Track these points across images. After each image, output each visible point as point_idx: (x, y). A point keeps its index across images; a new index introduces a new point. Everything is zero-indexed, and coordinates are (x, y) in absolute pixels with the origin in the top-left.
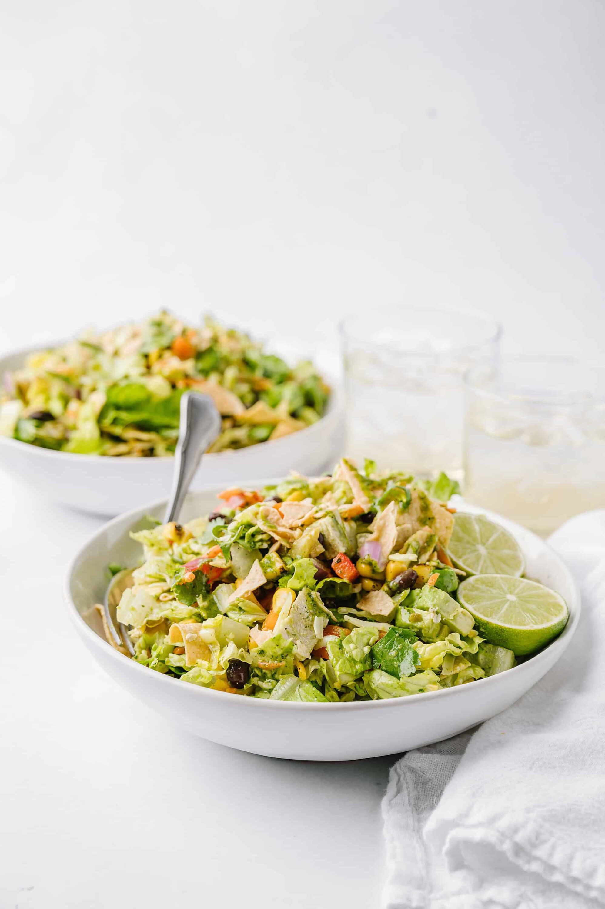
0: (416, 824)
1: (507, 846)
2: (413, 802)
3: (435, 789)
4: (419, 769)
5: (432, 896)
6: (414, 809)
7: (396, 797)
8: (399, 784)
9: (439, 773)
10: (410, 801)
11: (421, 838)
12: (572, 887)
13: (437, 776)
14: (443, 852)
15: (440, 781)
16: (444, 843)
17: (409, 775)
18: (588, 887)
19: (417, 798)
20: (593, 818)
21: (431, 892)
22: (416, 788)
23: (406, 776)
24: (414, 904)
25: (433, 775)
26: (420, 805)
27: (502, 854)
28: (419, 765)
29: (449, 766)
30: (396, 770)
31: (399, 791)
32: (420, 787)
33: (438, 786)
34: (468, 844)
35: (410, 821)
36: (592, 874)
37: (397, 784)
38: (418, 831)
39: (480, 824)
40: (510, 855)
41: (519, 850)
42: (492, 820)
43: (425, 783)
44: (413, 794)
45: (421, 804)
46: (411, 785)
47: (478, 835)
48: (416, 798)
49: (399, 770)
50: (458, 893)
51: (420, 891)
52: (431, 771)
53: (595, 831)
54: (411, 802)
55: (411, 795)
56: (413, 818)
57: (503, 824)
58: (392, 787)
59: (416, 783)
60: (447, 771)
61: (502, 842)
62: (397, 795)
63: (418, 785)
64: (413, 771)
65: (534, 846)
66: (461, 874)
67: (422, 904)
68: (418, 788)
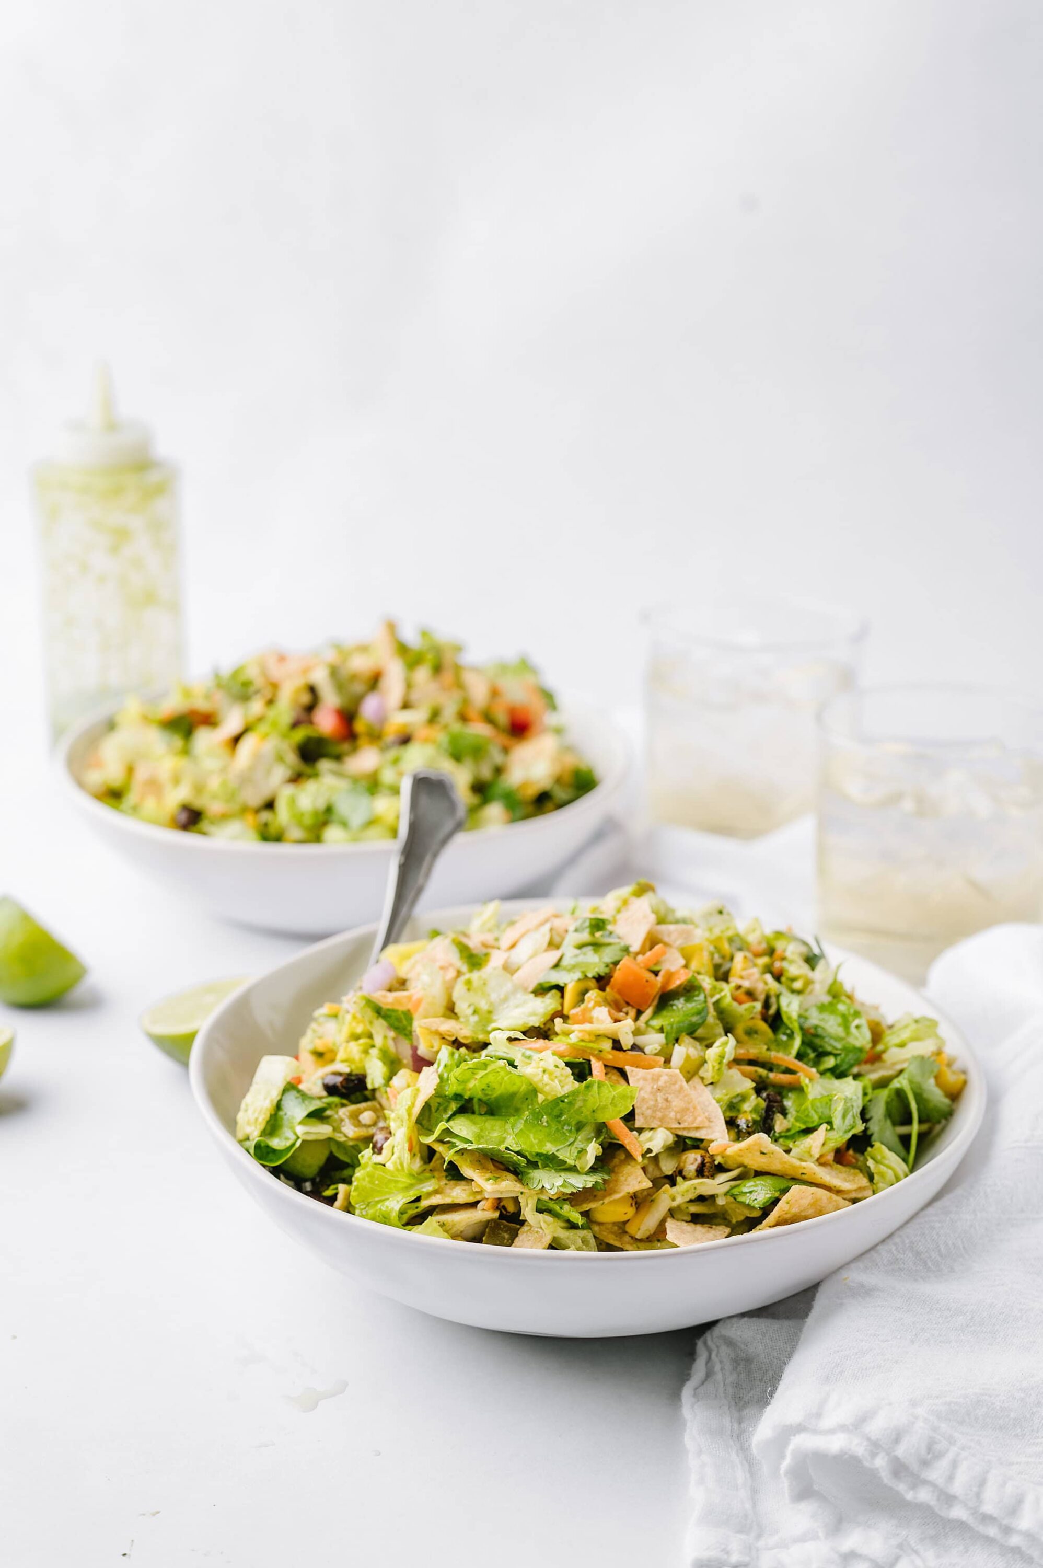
0: (736, 1426)
1: (880, 1462)
2: (730, 1391)
3: (764, 1369)
4: (740, 1339)
5: (761, 1544)
6: (733, 1403)
7: (705, 1384)
8: (709, 1365)
9: (769, 1344)
10: (725, 1390)
11: (744, 1449)
12: (981, 1529)
13: (767, 1350)
14: (782, 1471)
15: (772, 1357)
16: (782, 1457)
17: (724, 1350)
18: (1007, 1530)
19: (737, 1385)
20: (1012, 1415)
21: (759, 1536)
22: (735, 1369)
23: (720, 1351)
24: (734, 1558)
25: (761, 1347)
26: (741, 1395)
27: (873, 1475)
28: (739, 1334)
29: (785, 1334)
30: (705, 1343)
31: (709, 1374)
32: (740, 1368)
33: (769, 1365)
34: (820, 1458)
35: (727, 1421)
36: (1014, 1509)
37: (706, 1364)
38: (740, 1438)
39: (843, 1428)
40: (886, 1476)
41: (899, 1469)
42: (862, 1420)
43: (748, 1360)
44: (731, 1378)
45: (743, 1394)
46: (728, 1366)
47: (835, 1444)
48: (735, 1385)
49: (709, 1343)
50: (802, 1539)
51: (743, 1536)
52: (757, 1341)
53: (1016, 1436)
54: (727, 1391)
55: (727, 1381)
56: (731, 1418)
57: (877, 1427)
58: (699, 1368)
59: (736, 1362)
60: (782, 1341)
61: (873, 1455)
62: (706, 1380)
63: (739, 1364)
64: (730, 1343)
65: (925, 1463)
66: (808, 1507)
67: (747, 1559)
68: (738, 1370)
